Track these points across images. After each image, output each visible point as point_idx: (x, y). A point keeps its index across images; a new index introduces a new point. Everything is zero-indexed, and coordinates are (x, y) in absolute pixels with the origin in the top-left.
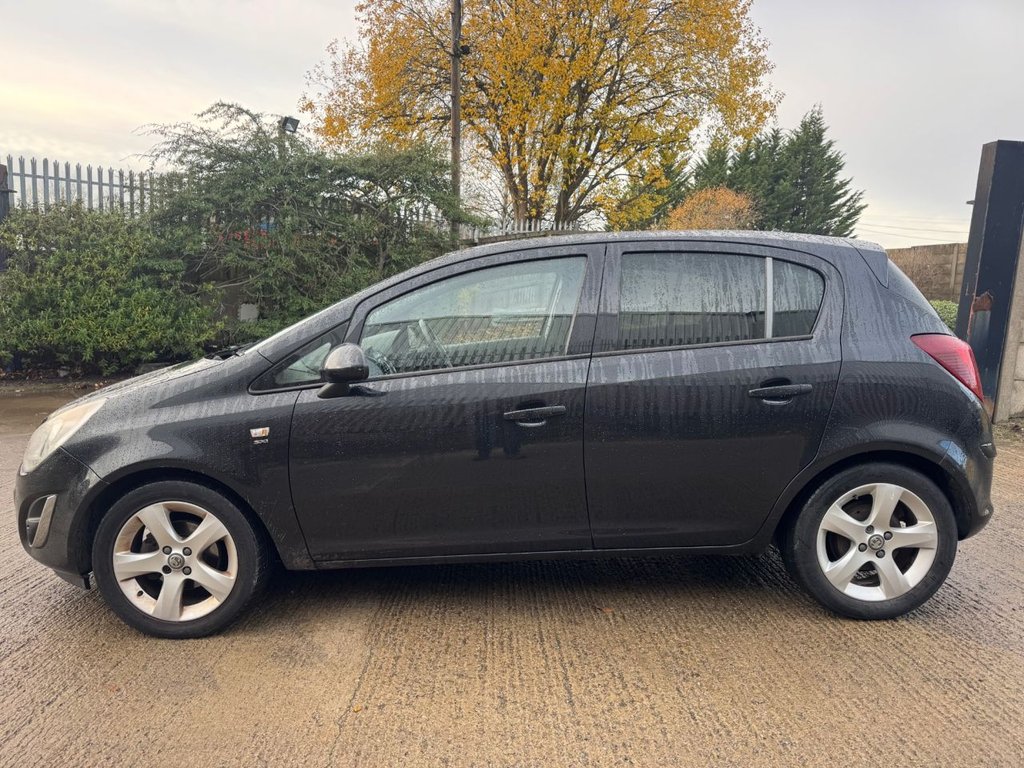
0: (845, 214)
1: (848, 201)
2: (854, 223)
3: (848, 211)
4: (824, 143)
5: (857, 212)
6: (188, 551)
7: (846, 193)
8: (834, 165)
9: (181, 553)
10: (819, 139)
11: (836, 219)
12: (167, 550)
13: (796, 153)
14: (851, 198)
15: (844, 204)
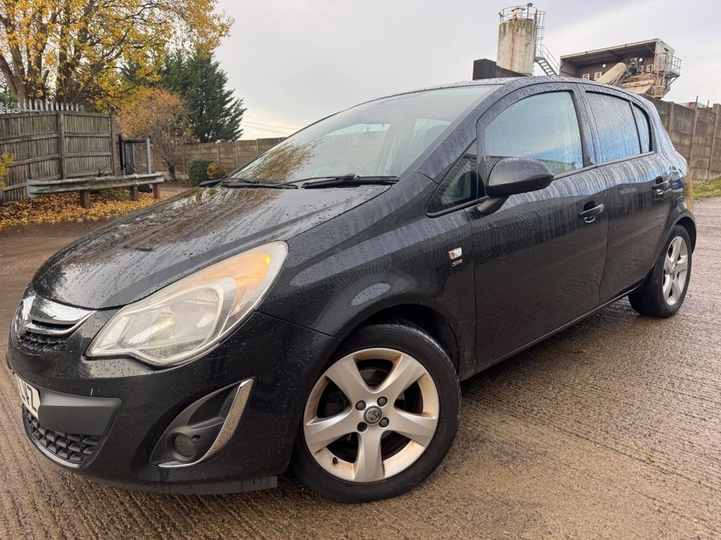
0: (233, 114)
1: (234, 105)
2: (240, 120)
3: (235, 112)
4: (212, 63)
5: (241, 113)
6: (382, 401)
7: (231, 99)
8: (221, 79)
9: (377, 405)
10: (209, 61)
11: (228, 118)
12: (361, 405)
13: (196, 68)
14: (236, 103)
15: (231, 107)
